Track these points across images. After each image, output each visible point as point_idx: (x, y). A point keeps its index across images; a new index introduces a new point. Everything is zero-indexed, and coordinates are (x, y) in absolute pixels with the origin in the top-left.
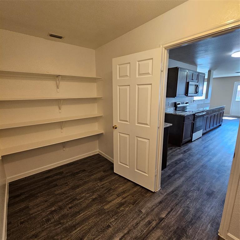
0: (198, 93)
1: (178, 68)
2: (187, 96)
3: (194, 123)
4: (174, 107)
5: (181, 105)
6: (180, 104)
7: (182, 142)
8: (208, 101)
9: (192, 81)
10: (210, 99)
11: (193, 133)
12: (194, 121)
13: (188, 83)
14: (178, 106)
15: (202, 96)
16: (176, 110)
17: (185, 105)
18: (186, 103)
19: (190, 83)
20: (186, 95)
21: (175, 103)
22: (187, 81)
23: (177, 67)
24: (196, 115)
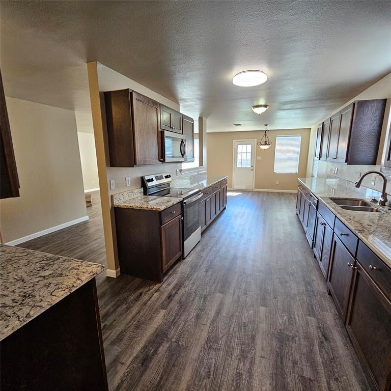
0: (185, 156)
1: (131, 93)
2: (164, 161)
3: (183, 221)
4: (142, 187)
5: (155, 183)
6: (152, 180)
7: (162, 271)
8: (204, 170)
9: (171, 130)
10: (206, 167)
11: (183, 241)
12: (183, 216)
13: (162, 133)
14: (150, 184)
15: (193, 162)
16: (145, 193)
17: (165, 181)
18: (167, 177)
19: (166, 133)
20: (160, 161)
21: (142, 178)
22: (160, 130)
23: (128, 89)
24: (185, 203)
